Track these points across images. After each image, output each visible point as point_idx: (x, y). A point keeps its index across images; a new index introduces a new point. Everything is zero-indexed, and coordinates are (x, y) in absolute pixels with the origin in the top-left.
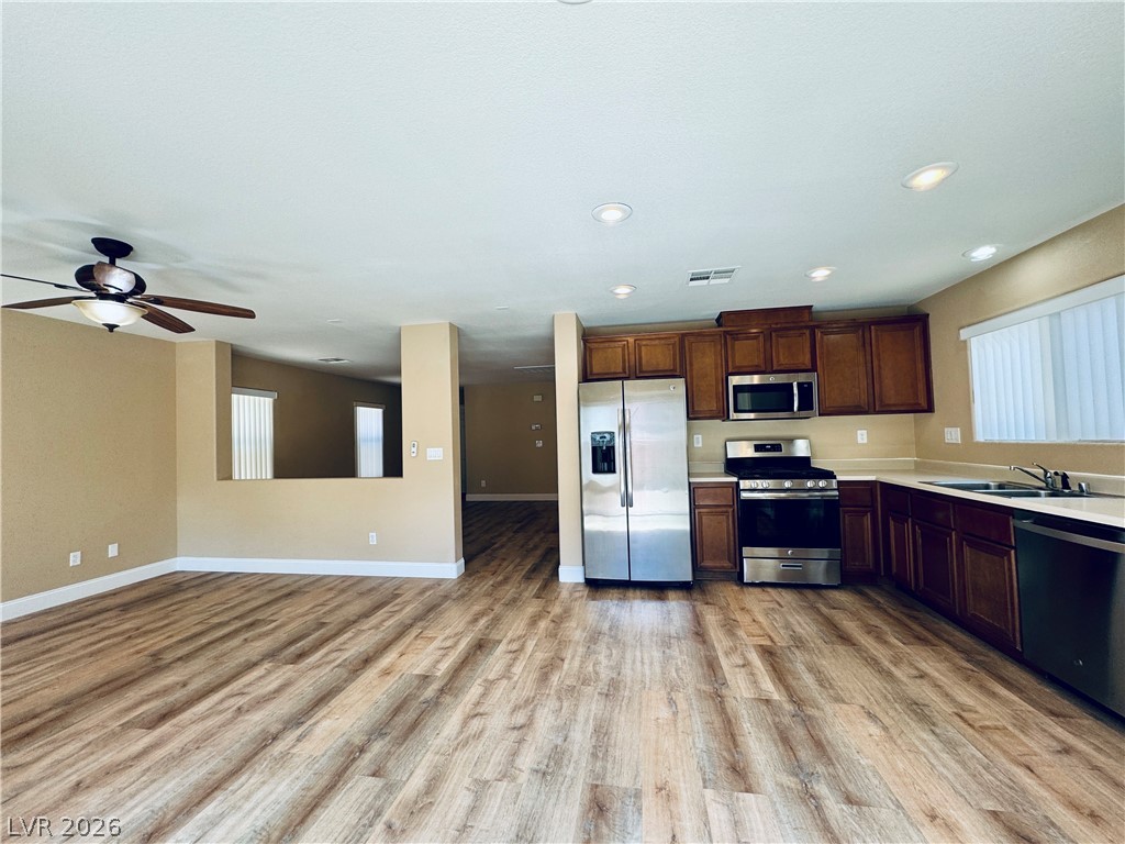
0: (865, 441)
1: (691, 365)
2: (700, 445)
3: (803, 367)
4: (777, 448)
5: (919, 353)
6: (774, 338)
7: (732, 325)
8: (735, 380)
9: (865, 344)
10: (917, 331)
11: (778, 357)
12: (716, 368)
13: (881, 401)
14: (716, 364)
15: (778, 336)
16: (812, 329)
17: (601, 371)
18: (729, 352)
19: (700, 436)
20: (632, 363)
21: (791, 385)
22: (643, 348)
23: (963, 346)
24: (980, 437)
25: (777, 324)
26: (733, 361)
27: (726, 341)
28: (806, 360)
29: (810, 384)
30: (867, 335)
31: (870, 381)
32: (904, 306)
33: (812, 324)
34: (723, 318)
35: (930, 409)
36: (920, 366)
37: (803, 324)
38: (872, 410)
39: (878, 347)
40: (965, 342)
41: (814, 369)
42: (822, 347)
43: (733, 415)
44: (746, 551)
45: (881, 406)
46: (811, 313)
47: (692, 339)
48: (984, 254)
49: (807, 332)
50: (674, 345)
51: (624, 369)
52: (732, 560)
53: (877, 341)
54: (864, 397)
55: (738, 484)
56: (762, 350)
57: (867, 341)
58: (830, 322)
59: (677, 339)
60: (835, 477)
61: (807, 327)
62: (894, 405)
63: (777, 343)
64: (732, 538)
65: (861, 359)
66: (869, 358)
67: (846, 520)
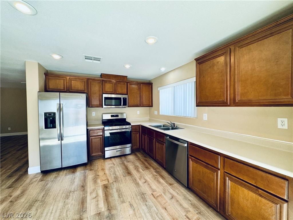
0: (139, 114)
1: (91, 89)
2: (94, 115)
3: (124, 93)
4: (117, 116)
5: (150, 92)
6: (117, 84)
7: (105, 78)
8: (105, 96)
9: (139, 89)
10: (150, 87)
11: (118, 89)
12: (99, 91)
13: (142, 103)
14: (99, 90)
15: (118, 84)
16: (127, 83)
17: (53, 88)
18: (104, 87)
19: (94, 112)
20: (68, 86)
21: (121, 98)
22: (72, 81)
23: (158, 92)
24: (160, 114)
25: (118, 80)
26: (105, 90)
27: (102, 83)
28: (125, 91)
29: (126, 98)
30: (140, 86)
31: (140, 98)
32: (148, 80)
33: (127, 81)
34: (102, 75)
35: (152, 106)
36: (151, 95)
37: (125, 81)
38: (140, 106)
39: (142, 89)
40: (159, 91)
41: (127, 94)
42: (129, 88)
43: (104, 106)
44: (106, 149)
45: (142, 105)
46: (127, 78)
47: (91, 81)
48: (163, 70)
49: (126, 83)
50: (85, 82)
51: (64, 88)
52: (102, 152)
53: (142, 88)
54: (139, 102)
55: (104, 128)
56: (113, 87)
57: (140, 88)
58: (131, 82)
59: (86, 80)
60: (131, 124)
61: (126, 82)
62: (145, 105)
63: (118, 85)
64: (102, 145)
65: (139, 93)
66: (140, 92)
67: (133, 135)
